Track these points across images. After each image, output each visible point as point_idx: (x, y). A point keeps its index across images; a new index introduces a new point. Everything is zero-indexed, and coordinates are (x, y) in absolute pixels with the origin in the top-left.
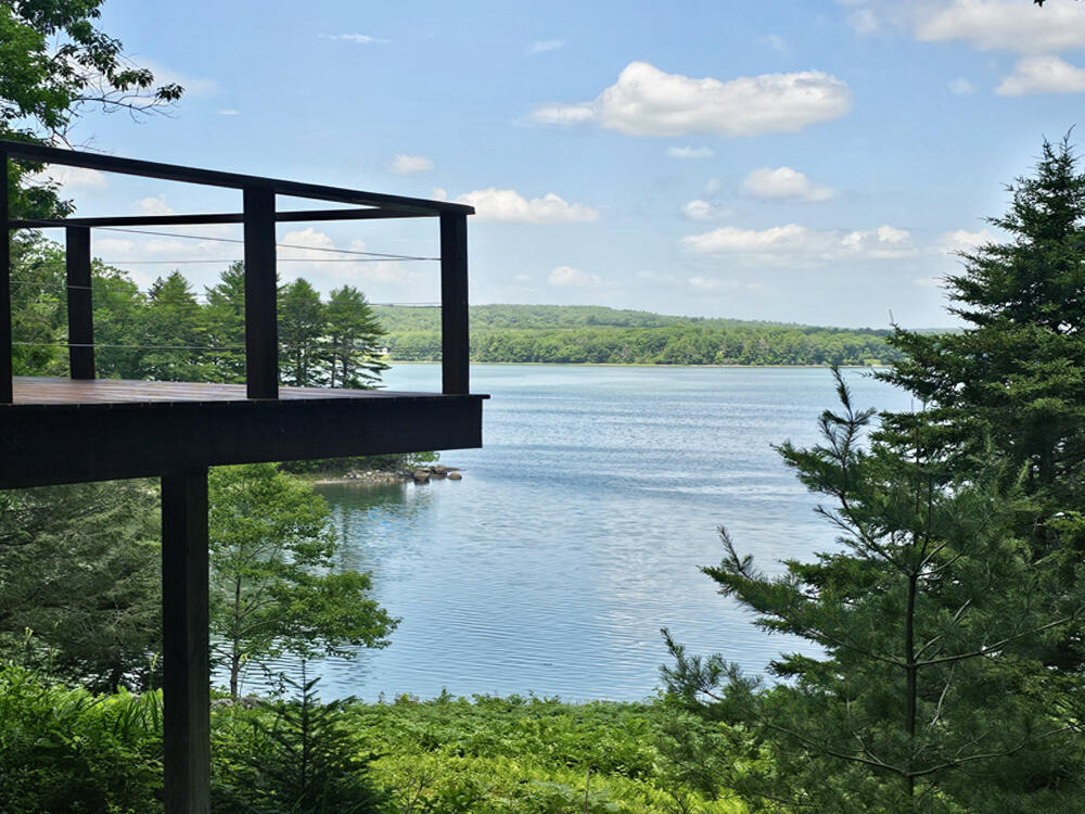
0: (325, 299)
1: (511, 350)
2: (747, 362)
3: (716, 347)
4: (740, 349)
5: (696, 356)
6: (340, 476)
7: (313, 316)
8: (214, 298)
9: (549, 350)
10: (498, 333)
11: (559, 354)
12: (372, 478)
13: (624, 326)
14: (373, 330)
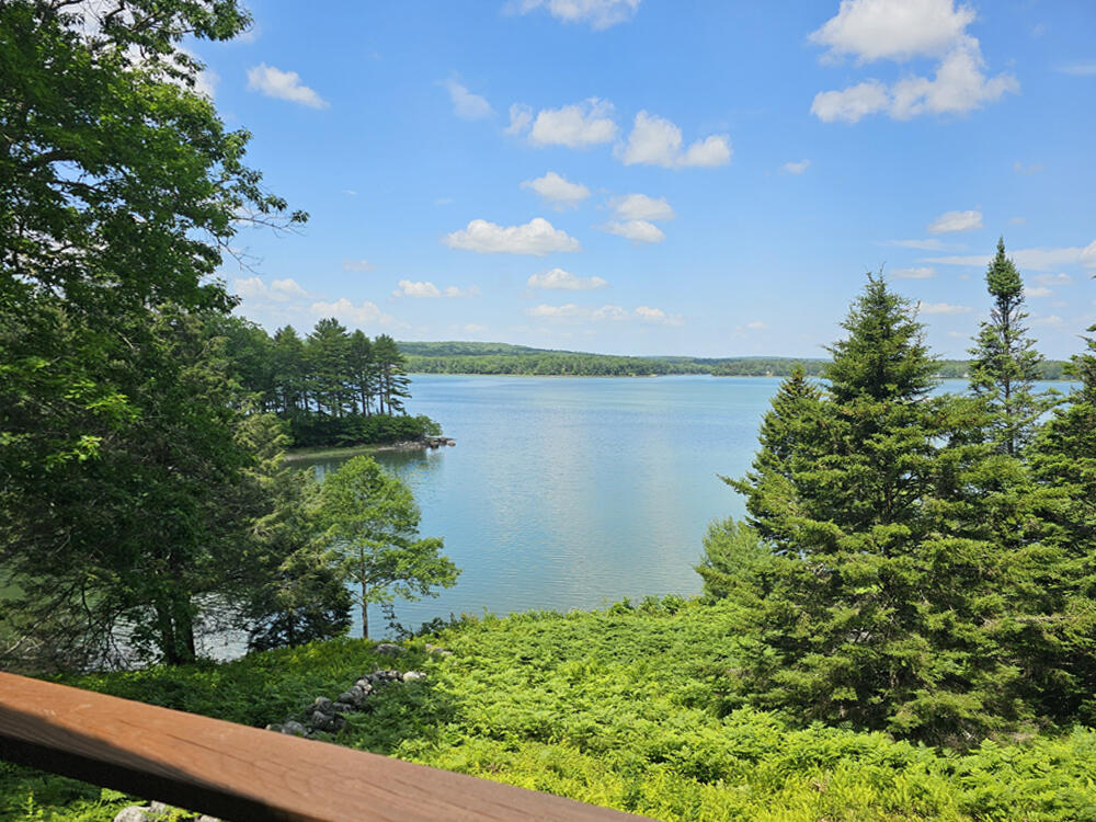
0: (372, 340)
1: (463, 367)
2: (576, 374)
3: (561, 366)
4: (572, 367)
5: (552, 371)
6: (391, 445)
7: (367, 351)
8: (311, 340)
9: (482, 367)
10: (457, 358)
11: (487, 369)
12: (408, 446)
13: (517, 354)
14: (400, 360)
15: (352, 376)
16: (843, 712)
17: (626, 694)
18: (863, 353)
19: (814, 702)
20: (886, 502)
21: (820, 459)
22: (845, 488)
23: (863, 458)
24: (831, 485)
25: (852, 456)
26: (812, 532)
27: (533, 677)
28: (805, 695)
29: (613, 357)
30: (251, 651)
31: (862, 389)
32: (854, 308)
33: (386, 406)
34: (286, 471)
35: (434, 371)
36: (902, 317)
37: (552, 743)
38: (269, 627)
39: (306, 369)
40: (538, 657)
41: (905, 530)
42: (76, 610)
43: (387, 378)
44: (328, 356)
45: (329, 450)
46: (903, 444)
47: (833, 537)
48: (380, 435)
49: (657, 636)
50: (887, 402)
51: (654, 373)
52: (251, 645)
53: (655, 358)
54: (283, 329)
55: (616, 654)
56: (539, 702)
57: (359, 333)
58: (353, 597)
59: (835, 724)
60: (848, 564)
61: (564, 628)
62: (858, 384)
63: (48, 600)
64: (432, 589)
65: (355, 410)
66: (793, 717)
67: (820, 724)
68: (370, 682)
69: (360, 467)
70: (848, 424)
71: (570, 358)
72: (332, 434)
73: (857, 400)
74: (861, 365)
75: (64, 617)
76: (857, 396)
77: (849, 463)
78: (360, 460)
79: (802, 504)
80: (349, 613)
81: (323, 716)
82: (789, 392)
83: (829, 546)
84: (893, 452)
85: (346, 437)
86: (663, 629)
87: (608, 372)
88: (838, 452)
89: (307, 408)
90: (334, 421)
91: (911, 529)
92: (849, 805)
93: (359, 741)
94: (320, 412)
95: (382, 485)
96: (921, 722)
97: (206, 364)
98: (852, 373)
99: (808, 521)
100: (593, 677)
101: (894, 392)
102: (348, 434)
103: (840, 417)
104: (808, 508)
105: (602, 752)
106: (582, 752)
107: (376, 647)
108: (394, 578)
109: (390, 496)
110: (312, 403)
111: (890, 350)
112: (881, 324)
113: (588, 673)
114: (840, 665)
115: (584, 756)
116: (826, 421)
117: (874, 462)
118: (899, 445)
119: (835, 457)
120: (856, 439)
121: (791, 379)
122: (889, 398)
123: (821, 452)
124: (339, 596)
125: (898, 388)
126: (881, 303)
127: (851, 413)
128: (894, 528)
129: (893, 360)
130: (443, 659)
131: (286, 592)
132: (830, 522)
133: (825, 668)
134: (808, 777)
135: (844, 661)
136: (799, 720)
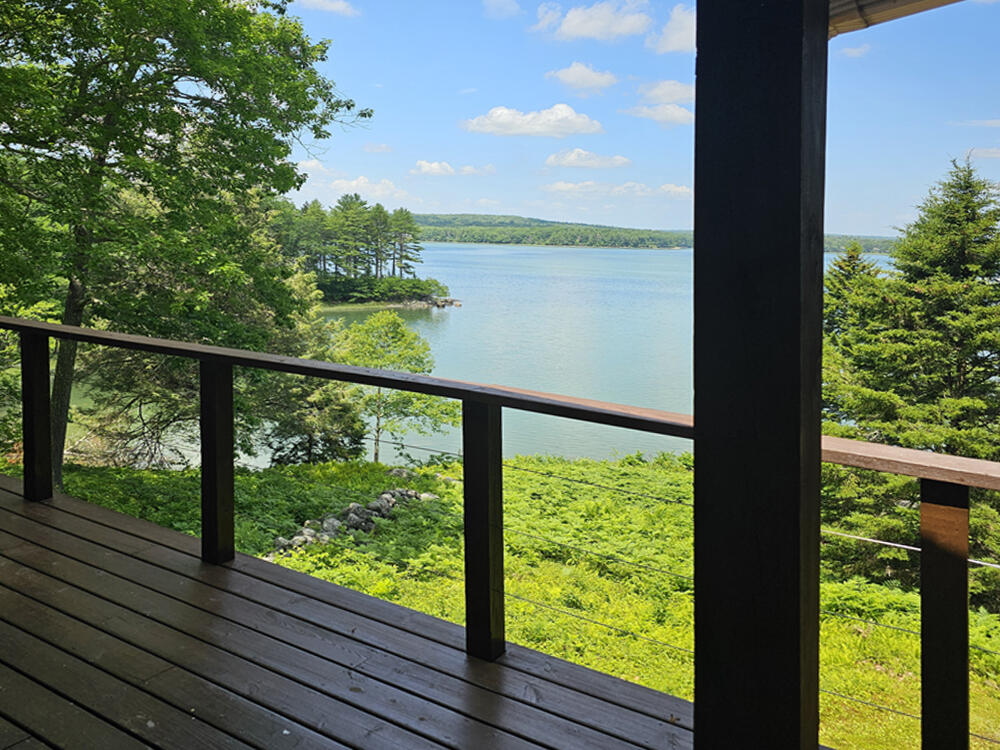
1: (473, 236)
2: (591, 245)
3: (575, 237)
4: (587, 238)
5: (566, 242)
6: (399, 303)
7: (385, 222)
8: (335, 213)
9: (492, 237)
10: (466, 228)
11: (497, 239)
12: (416, 305)
13: (529, 226)
14: (415, 230)
15: (369, 243)
16: (889, 572)
17: (644, 533)
18: (942, 234)
19: (856, 559)
20: (959, 377)
21: (883, 333)
22: (910, 360)
23: (934, 334)
24: (894, 358)
25: (922, 331)
26: (867, 401)
27: (545, 510)
28: (847, 551)
29: (633, 230)
30: (273, 465)
31: (939, 268)
32: (934, 192)
33: (397, 270)
34: (320, 320)
35: (443, 240)
36: (990, 202)
37: (570, 564)
38: (292, 446)
39: (328, 236)
40: (547, 494)
41: (979, 404)
42: (131, 420)
43: (401, 245)
44: (349, 226)
45: (342, 304)
46: (984, 322)
47: (893, 406)
48: (390, 294)
49: (673, 487)
50: (968, 282)
51: (678, 246)
52: (273, 460)
53: (679, 231)
54: (310, 202)
55: (629, 499)
56: (554, 530)
57: (379, 208)
58: (368, 428)
59: (880, 581)
60: (908, 431)
61: (573, 472)
62: (933, 264)
63: (110, 410)
64: (443, 427)
65: (368, 271)
66: (831, 571)
67: (863, 580)
68: (393, 496)
69: (384, 321)
70: (920, 301)
71: (586, 230)
72: (346, 291)
73: (931, 278)
74: (937, 246)
75: (119, 425)
76: (933, 275)
77: (918, 338)
78: (383, 315)
79: (856, 374)
80: (363, 441)
81: (357, 518)
82: (841, 268)
83: (886, 415)
84: (972, 329)
85: (359, 295)
86: (680, 482)
87: (627, 244)
88: (905, 327)
89: (325, 269)
90: (349, 281)
91: (987, 403)
92: (896, 654)
93: (392, 539)
94: (337, 273)
95: (403, 336)
96: (984, 589)
97: (261, 232)
98: (927, 253)
99: (864, 389)
100: (607, 516)
101: (977, 272)
102: (361, 292)
103: (910, 294)
104: (863, 378)
105: (623, 577)
106: (600, 575)
107: (391, 470)
108: (406, 416)
109: (410, 346)
110: (330, 265)
111: (975, 232)
112: (966, 207)
113: (602, 511)
114: (890, 527)
115: (603, 578)
116: (893, 297)
117: (948, 338)
118: (979, 323)
119: (900, 332)
120: (927, 316)
121: (845, 256)
122: (971, 278)
123: (884, 326)
124: (357, 426)
125: (982, 269)
126: (967, 188)
127: (923, 290)
128: (966, 401)
129: (978, 242)
130: (454, 487)
131: (313, 419)
132: (890, 392)
133: (873, 528)
134: (847, 624)
135: (895, 522)
136: (838, 575)
